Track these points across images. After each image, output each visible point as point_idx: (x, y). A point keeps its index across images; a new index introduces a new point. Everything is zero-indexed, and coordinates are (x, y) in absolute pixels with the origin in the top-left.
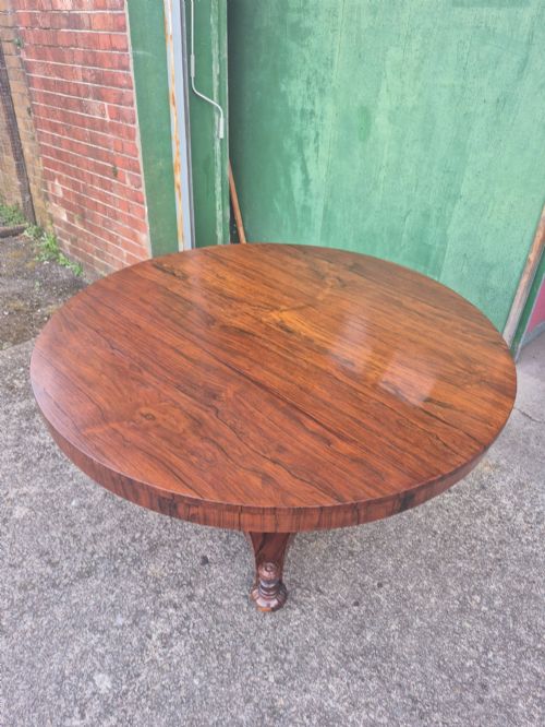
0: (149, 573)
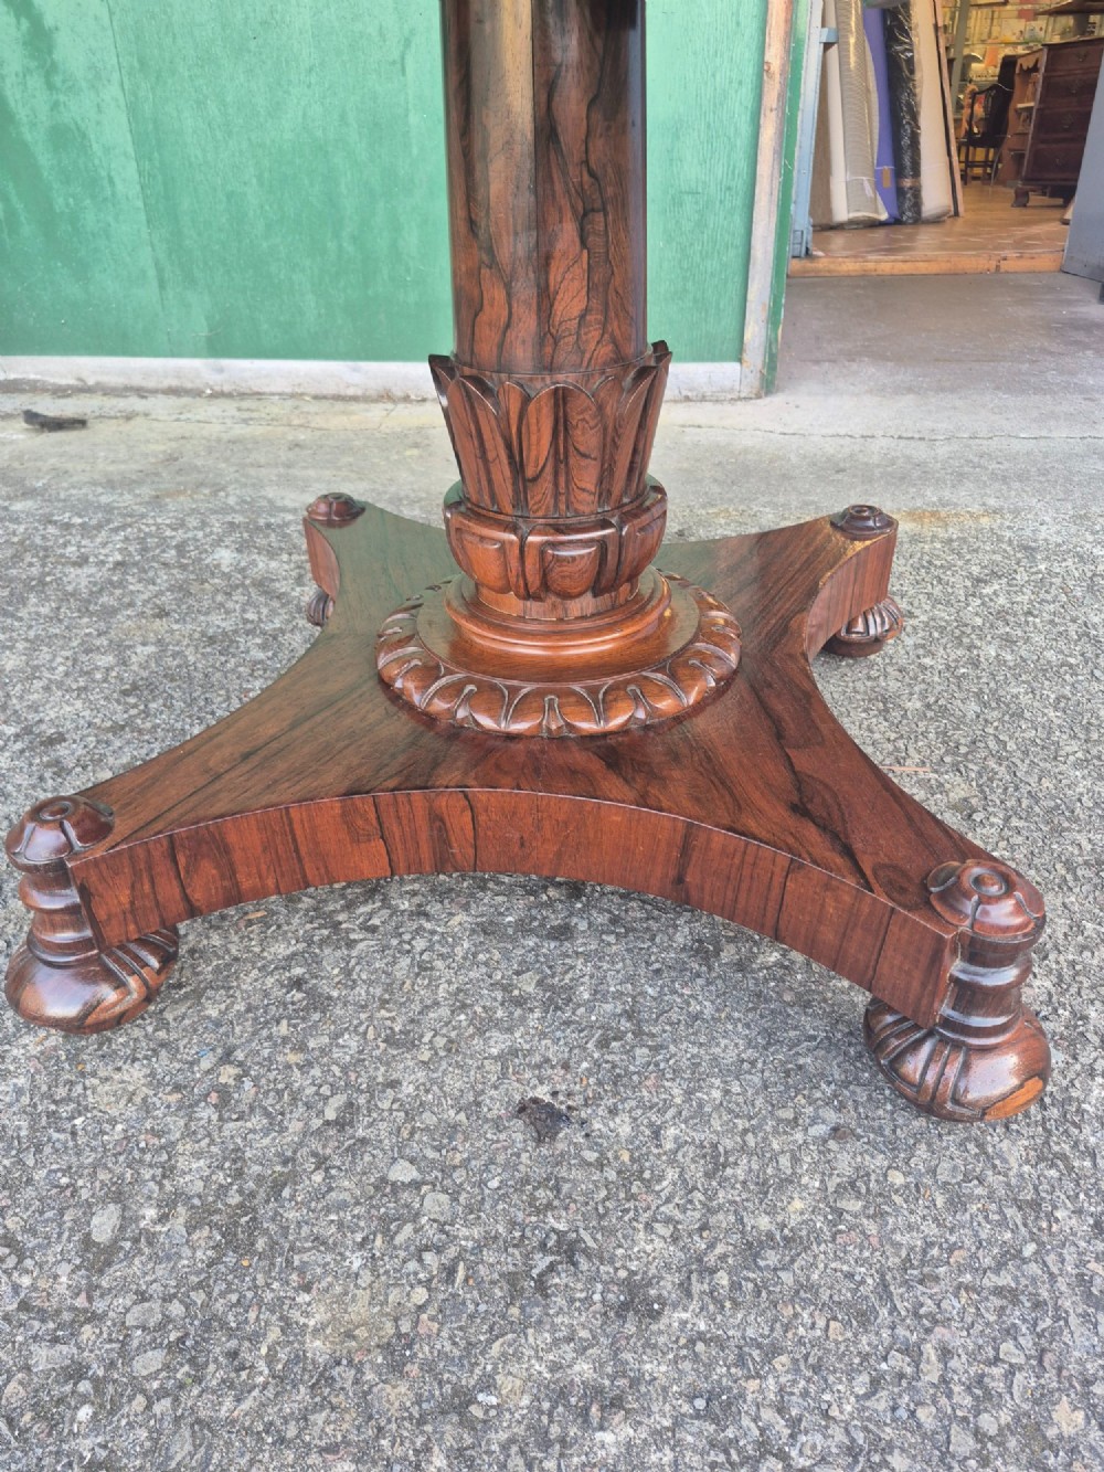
0: (317, 1348)
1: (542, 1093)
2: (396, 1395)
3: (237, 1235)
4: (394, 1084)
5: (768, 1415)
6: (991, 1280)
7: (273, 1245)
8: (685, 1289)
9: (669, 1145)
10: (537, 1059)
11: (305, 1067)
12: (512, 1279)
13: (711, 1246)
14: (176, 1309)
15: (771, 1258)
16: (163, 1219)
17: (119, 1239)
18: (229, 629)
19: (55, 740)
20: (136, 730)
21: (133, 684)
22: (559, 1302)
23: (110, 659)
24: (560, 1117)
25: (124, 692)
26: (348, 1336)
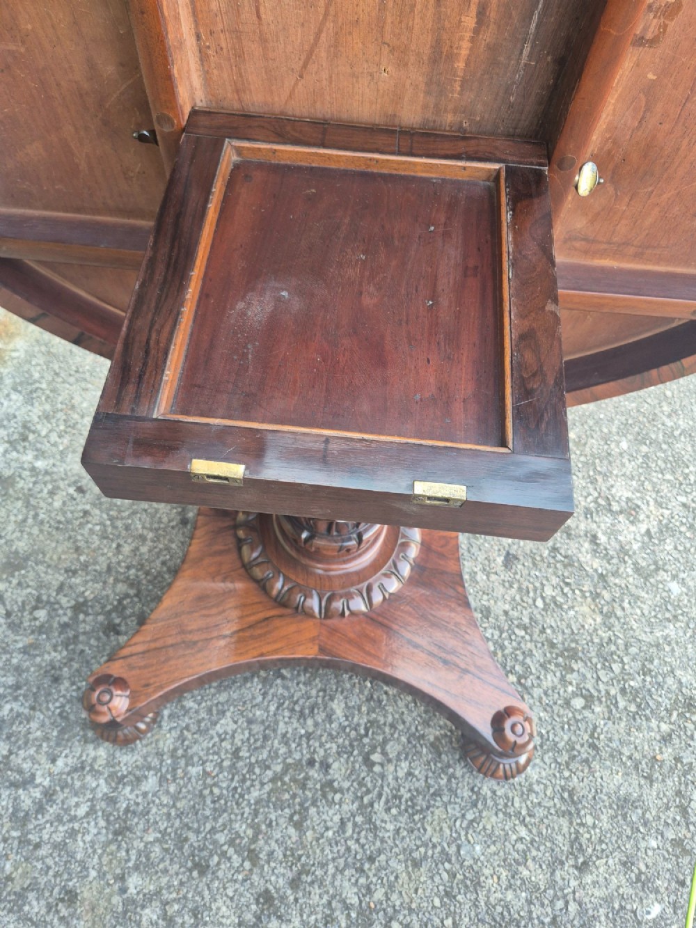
1: (500, 560)
3: (574, 655)
4: (506, 613)
7: (572, 641)
10: (487, 562)
12: (565, 566)
14: (599, 666)
16: (571, 683)
17: (582, 695)
18: (102, 823)
19: (266, 898)
20: (254, 839)
21: (190, 870)
22: (570, 553)
23: (147, 911)
24: (508, 553)
25: (202, 873)
26: (594, 611)
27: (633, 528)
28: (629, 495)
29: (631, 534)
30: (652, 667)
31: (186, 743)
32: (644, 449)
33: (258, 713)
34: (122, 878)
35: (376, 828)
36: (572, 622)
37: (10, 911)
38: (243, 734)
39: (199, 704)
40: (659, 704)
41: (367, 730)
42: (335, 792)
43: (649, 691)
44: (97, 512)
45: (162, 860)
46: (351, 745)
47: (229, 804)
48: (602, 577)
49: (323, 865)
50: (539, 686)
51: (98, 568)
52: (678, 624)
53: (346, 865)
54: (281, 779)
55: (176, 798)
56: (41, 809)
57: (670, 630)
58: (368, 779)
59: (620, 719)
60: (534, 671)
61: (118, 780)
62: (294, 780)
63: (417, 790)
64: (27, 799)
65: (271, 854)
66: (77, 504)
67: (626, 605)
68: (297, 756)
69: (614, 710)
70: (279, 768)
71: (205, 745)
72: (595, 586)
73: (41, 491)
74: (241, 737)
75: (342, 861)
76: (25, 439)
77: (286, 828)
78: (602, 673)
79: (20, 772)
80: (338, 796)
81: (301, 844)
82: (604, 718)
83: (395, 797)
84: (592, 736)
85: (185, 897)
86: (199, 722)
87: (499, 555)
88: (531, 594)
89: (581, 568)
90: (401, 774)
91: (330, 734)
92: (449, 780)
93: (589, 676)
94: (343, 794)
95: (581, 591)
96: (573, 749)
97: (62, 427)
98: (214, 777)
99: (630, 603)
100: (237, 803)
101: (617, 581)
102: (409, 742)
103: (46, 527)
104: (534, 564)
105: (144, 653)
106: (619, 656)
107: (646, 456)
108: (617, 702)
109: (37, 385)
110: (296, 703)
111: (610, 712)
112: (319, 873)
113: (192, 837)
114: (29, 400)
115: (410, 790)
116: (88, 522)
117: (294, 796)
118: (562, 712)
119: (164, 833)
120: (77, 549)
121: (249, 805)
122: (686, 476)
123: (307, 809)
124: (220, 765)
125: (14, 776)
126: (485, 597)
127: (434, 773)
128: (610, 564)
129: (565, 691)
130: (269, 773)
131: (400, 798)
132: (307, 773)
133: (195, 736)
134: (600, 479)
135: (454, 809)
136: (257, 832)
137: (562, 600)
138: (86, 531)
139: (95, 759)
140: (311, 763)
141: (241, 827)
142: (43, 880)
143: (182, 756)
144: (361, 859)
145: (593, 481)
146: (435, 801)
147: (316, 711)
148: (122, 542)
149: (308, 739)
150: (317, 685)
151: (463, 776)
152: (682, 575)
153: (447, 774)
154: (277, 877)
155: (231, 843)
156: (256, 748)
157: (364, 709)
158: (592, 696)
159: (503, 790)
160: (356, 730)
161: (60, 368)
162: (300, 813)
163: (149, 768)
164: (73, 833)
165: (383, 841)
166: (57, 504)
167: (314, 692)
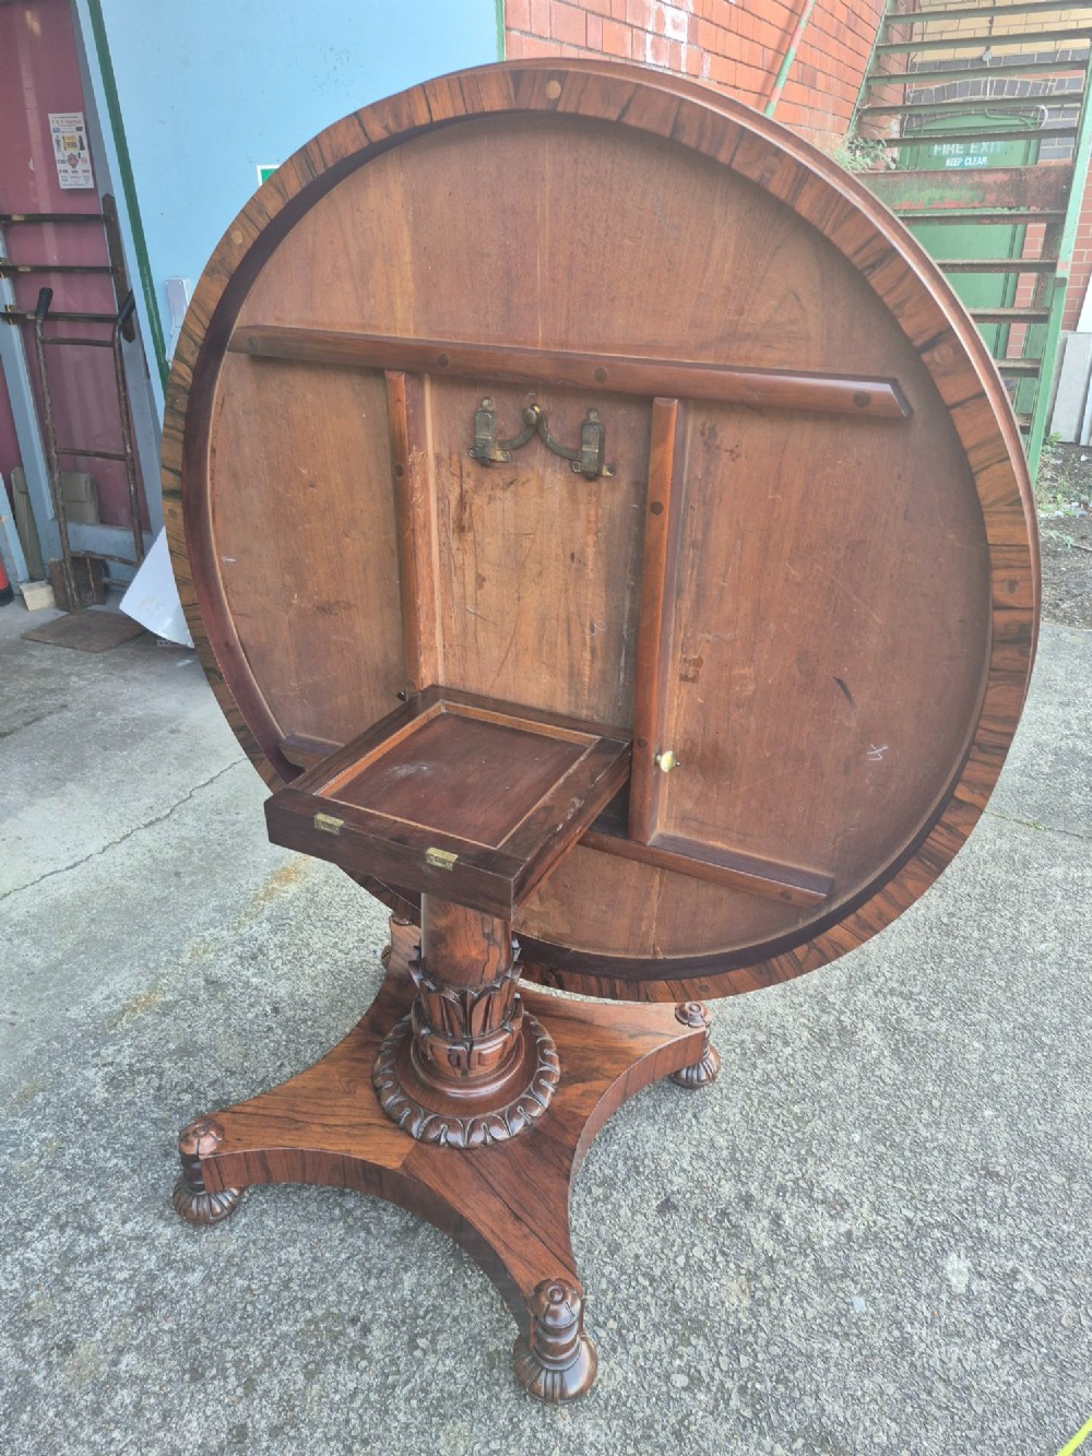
1: (655, 1203)
2: (767, 1281)
3: (696, 1327)
4: (637, 1257)
5: (787, 1177)
6: (756, 1103)
7: (703, 1313)
8: (743, 1184)
9: (690, 1168)
10: (639, 1200)
11: (616, 1290)
12: (730, 1235)
13: (731, 1170)
14: (724, 1351)
15: (738, 1155)
16: (681, 1357)
17: (688, 1375)
18: (132, 1295)
19: (240, 1433)
20: (259, 1371)
21: (184, 1372)
22: (742, 1223)
23: (125, 1392)
24: (668, 1200)
25: (194, 1380)
26: (743, 1291)
27: (830, 1223)
28: (842, 1188)
29: (826, 1229)
30: (791, 1377)
31: (247, 1254)
32: (881, 1148)
33: (327, 1255)
34: (120, 1352)
35: (386, 1411)
36: (712, 1295)
37: (12, 1336)
38: (303, 1269)
39: (277, 1226)
40: (783, 1422)
41: (427, 1312)
42: (363, 1359)
43: (778, 1402)
44: (280, 1032)
45: (166, 1351)
46: (403, 1322)
47: (255, 1325)
48: (771, 1261)
49: (313, 1425)
50: (641, 1345)
51: (254, 1077)
52: (847, 1344)
53: (337, 1437)
54: (316, 1324)
55: (209, 1300)
56: (89, 1259)
57: (834, 1347)
58: (404, 1359)
59: (727, 1419)
60: (642, 1326)
61: (169, 1263)
62: (328, 1330)
63: (450, 1394)
64: (84, 1244)
65: (267, 1392)
66: (267, 1021)
67: (787, 1300)
68: (344, 1309)
69: (722, 1406)
70: (319, 1313)
71: (262, 1261)
72: (758, 1268)
73: (245, 1001)
74: (300, 1270)
75: (334, 1429)
76: (254, 958)
77: (297, 1372)
78: (724, 1362)
79: (92, 1219)
80: (364, 1363)
81: (302, 1393)
82: (705, 1410)
83: (422, 1390)
84: (681, 1422)
85: (166, 1395)
86: (269, 1240)
87: (657, 1199)
88: (675, 1249)
89: (748, 1243)
90: (440, 1369)
91: (387, 1302)
92: (489, 1399)
93: (706, 1356)
94: (370, 1362)
95: (738, 1266)
96: (652, 1427)
97: (289, 958)
98: (255, 1295)
99: (792, 1299)
100: (263, 1329)
101: (787, 1272)
102: (466, 1342)
103: (231, 1031)
104: (693, 1220)
105: (250, 1114)
106: (753, 1350)
107: (881, 1157)
108: (730, 1398)
109: (288, 921)
110: (368, 1259)
111: (716, 1406)
112: (305, 1432)
113: (204, 1341)
114: (274, 932)
115: (442, 1390)
116: (267, 1037)
117: (320, 1344)
118: (656, 1381)
119: (181, 1327)
120: (246, 1056)
121: (274, 1334)
122: (924, 1192)
123: (326, 1363)
124: (266, 1287)
125: (84, 1219)
126: (620, 1233)
127: (477, 1383)
128: (785, 1251)
129: (671, 1363)
130: (309, 1314)
131: (427, 1393)
132: (344, 1329)
133: (258, 1251)
134: (811, 1161)
135: (481, 1430)
136: (267, 1363)
137: (710, 1268)
138: (261, 1045)
139: (159, 1236)
140: (354, 1321)
141: (254, 1353)
142: (54, 1321)
143: (236, 1265)
144: (354, 1437)
145: (802, 1161)
146: (464, 1412)
147: (384, 1274)
148: (286, 1063)
149: (363, 1298)
150: (398, 1251)
151: (507, 1401)
152: (875, 1294)
153: (490, 1391)
154: (262, 1418)
155: (237, 1364)
156: (309, 1286)
157: (434, 1292)
158: (701, 1380)
159: (546, 1435)
160: (416, 1309)
161: (314, 913)
162: (317, 1364)
163: (202, 1263)
164: (103, 1292)
165: (388, 1429)
166: (250, 1016)
167: (392, 1256)
